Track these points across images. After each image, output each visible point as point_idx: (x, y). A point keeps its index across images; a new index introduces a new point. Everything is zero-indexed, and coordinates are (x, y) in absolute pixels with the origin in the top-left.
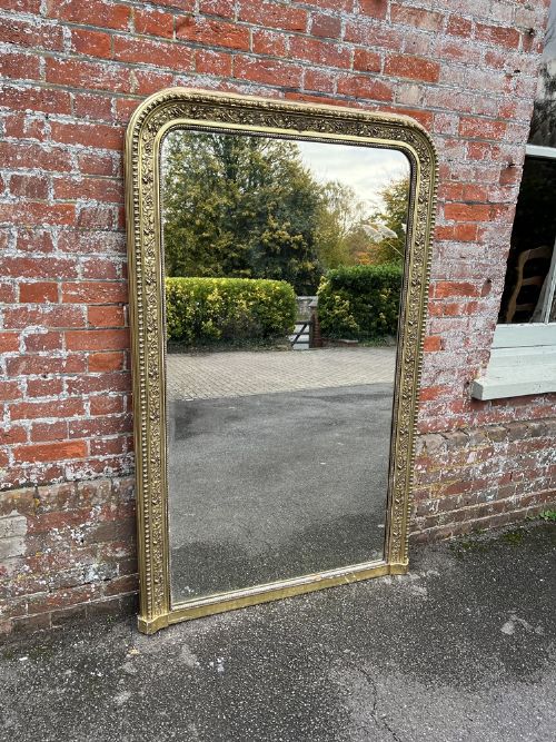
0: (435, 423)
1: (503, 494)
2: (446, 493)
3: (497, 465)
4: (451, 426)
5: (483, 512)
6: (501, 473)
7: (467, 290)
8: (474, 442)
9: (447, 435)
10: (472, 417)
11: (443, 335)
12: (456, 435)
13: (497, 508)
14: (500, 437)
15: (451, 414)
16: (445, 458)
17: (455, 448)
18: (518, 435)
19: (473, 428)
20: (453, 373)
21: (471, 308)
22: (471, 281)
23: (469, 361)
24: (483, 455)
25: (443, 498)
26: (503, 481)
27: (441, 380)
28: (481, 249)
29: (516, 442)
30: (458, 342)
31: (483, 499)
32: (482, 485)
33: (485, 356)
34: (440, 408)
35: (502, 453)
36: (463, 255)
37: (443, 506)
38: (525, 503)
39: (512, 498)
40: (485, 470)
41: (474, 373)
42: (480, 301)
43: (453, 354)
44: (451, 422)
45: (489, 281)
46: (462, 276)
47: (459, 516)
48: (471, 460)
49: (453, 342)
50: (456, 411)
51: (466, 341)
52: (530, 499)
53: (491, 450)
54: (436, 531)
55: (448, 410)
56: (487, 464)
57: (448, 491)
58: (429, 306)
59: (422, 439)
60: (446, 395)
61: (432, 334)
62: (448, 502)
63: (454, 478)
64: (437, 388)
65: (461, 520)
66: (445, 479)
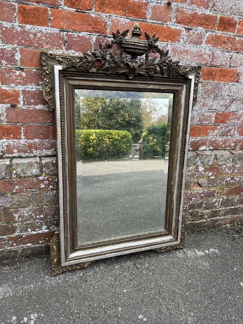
0: (225, 142)
2: (227, 194)
4: (235, 146)
9: (233, 152)
11: (239, 69)
12: (240, 152)
15: (237, 136)
16: (230, 168)
17: (238, 162)
25: (225, 197)
27: (233, 108)
34: (230, 130)
37: (224, 203)
44: (236, 143)
47: (235, 211)
50: (241, 134)
54: (217, 221)
55: (236, 133)
57: (230, 193)
58: (231, 40)
59: (216, 152)
60: (236, 121)
61: (230, 66)
62: (228, 200)
63: (234, 184)
64: (230, 113)
65: (236, 214)
66: (228, 184)
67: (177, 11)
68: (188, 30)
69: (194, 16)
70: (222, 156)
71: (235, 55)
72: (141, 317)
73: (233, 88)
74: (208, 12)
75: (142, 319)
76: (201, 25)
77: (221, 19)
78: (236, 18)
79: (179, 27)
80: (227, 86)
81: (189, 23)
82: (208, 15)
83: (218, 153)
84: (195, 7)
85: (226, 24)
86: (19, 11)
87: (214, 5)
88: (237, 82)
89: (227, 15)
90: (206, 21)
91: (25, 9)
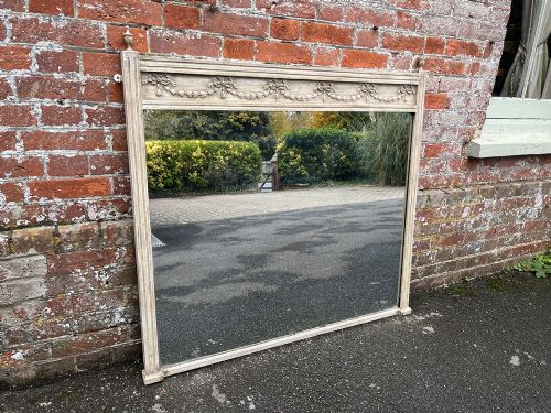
0: (436, 179)
1: (488, 246)
2: (443, 244)
3: (485, 220)
4: (449, 184)
5: (470, 263)
6: (488, 228)
7: (472, 50)
8: (469, 198)
9: (447, 191)
10: (467, 175)
11: (449, 94)
12: (454, 191)
13: (482, 259)
14: (489, 194)
15: (450, 172)
16: (444, 211)
17: (453, 202)
18: (504, 193)
19: (467, 186)
20: (455, 132)
21: (475, 68)
22: (476, 41)
23: (468, 121)
24: (475, 210)
25: (441, 249)
26: (489, 235)
27: (444, 138)
28: (487, 10)
29: (502, 200)
30: (460, 102)
31: (471, 251)
32: (472, 237)
33: (482, 118)
34: (442, 165)
35: (490, 208)
36: (472, 13)
37: (440, 256)
38: (503, 255)
39: (495, 251)
40: (476, 225)
41: (471, 133)
42: (483, 62)
43: (456, 114)
44: (449, 180)
45: (491, 43)
46: (469, 35)
47: (452, 266)
48: (465, 214)
49: (457, 102)
50: (454, 169)
51: (468, 101)
52: (508, 252)
53: (482, 206)
54: (432, 279)
55: (448, 168)
56: (478, 219)
57: (446, 243)
58: (440, 63)
59: (427, 192)
60: (448, 153)
61: (439, 92)
62: (444, 252)
63: (450, 230)
64: (441, 145)
65: (453, 269)
66: (443, 231)
67: (384, 35)
68: (395, 54)
69: (401, 39)
70: (435, 196)
71: (444, 78)
72: (372, 385)
73: (444, 116)
74: (414, 34)
75: (375, 388)
76: (408, 48)
77: (429, 40)
78: (444, 38)
79: (386, 52)
80: (437, 114)
81: (396, 47)
82: (415, 38)
83: (431, 193)
84: (401, 29)
85: (434, 45)
86: (225, 45)
87: (421, 27)
88: (447, 108)
89: (435, 36)
90: (413, 44)
91: (231, 43)
